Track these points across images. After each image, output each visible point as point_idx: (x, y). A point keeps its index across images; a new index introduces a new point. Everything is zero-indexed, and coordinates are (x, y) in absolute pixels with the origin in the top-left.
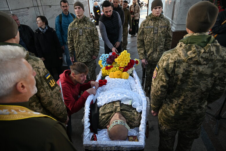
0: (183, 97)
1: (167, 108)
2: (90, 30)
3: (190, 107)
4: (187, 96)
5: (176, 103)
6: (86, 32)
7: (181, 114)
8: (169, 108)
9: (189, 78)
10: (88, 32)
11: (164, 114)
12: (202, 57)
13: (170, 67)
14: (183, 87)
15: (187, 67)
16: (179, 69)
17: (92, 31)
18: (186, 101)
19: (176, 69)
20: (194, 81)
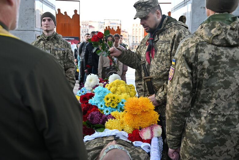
0: (214, 99)
1: (193, 129)
2: (63, 52)
3: (226, 117)
4: (219, 96)
5: (205, 115)
6: (57, 54)
7: (216, 132)
8: (196, 128)
9: (219, 68)
10: (59, 54)
11: (189, 142)
12: (230, 34)
13: (191, 52)
14: (213, 84)
15: (213, 51)
16: (203, 54)
17: (66, 54)
18: (220, 108)
19: (200, 55)
20: (226, 70)
